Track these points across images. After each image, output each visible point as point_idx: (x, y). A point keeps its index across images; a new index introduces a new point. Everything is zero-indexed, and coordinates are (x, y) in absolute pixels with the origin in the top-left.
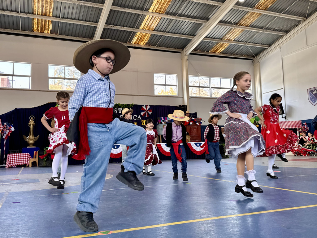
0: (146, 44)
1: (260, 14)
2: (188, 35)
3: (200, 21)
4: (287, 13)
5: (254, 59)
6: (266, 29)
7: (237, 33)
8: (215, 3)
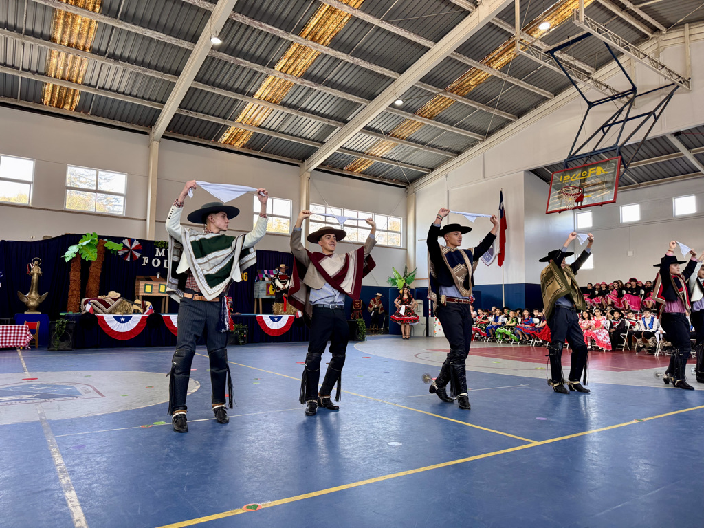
0: (243, 147)
1: (423, 123)
2: (313, 140)
3: (334, 123)
4: (461, 126)
5: (408, 187)
6: (429, 146)
7: (388, 146)
8: (359, 100)
